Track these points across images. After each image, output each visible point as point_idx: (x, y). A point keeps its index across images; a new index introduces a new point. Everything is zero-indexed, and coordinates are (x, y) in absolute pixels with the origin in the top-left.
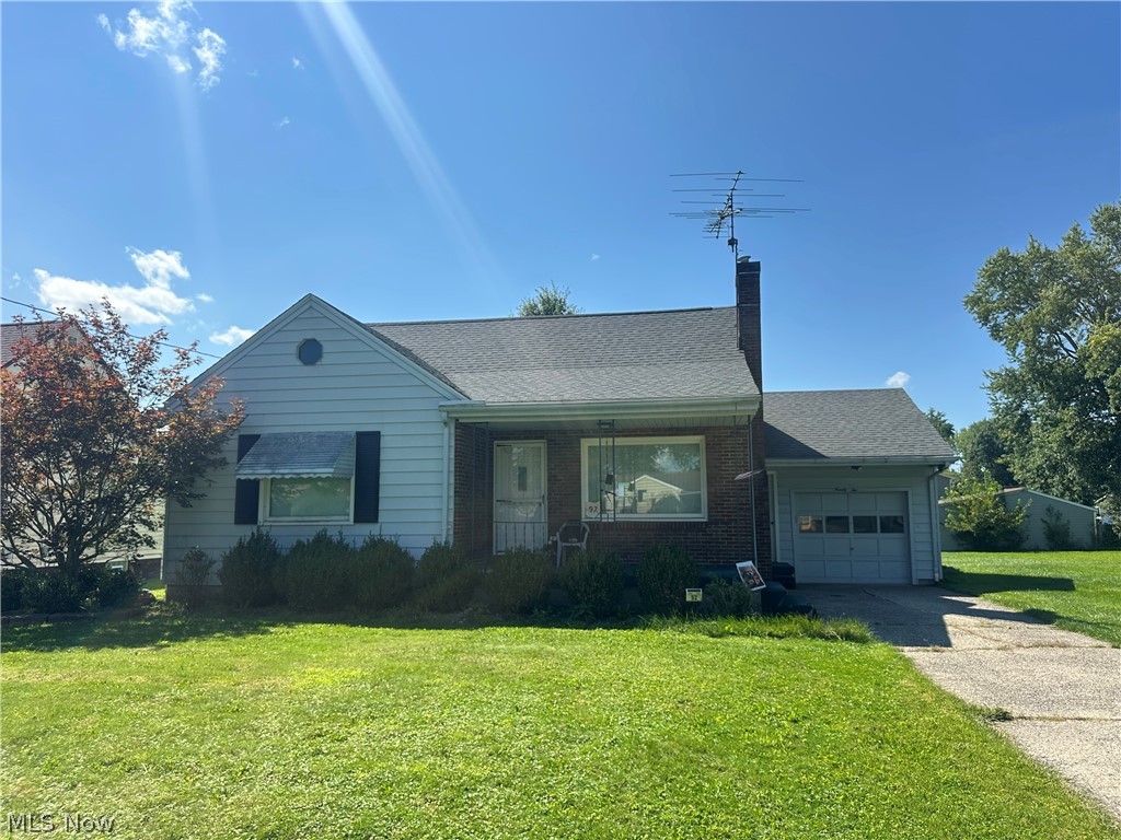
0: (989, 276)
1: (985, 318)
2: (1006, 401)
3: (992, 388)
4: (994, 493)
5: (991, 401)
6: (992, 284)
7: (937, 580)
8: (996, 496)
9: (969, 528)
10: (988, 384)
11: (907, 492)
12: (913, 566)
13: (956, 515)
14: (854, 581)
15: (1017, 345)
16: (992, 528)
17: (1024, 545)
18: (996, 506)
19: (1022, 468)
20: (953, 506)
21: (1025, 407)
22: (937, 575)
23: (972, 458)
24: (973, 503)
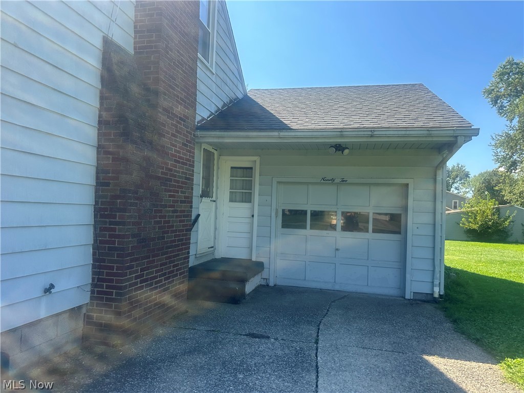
0: (500, 75)
1: (495, 101)
2: (503, 154)
3: (496, 146)
4: (492, 207)
5: (494, 154)
6: (502, 80)
7: (436, 295)
8: (493, 208)
9: (475, 227)
10: (493, 143)
11: (407, 185)
12: (408, 276)
13: (467, 219)
14: (337, 288)
15: (514, 118)
16: (489, 228)
17: (510, 239)
18: (493, 214)
19: (510, 193)
20: (466, 213)
21: (515, 157)
22: (436, 290)
23: (478, 191)
24: (479, 212)
